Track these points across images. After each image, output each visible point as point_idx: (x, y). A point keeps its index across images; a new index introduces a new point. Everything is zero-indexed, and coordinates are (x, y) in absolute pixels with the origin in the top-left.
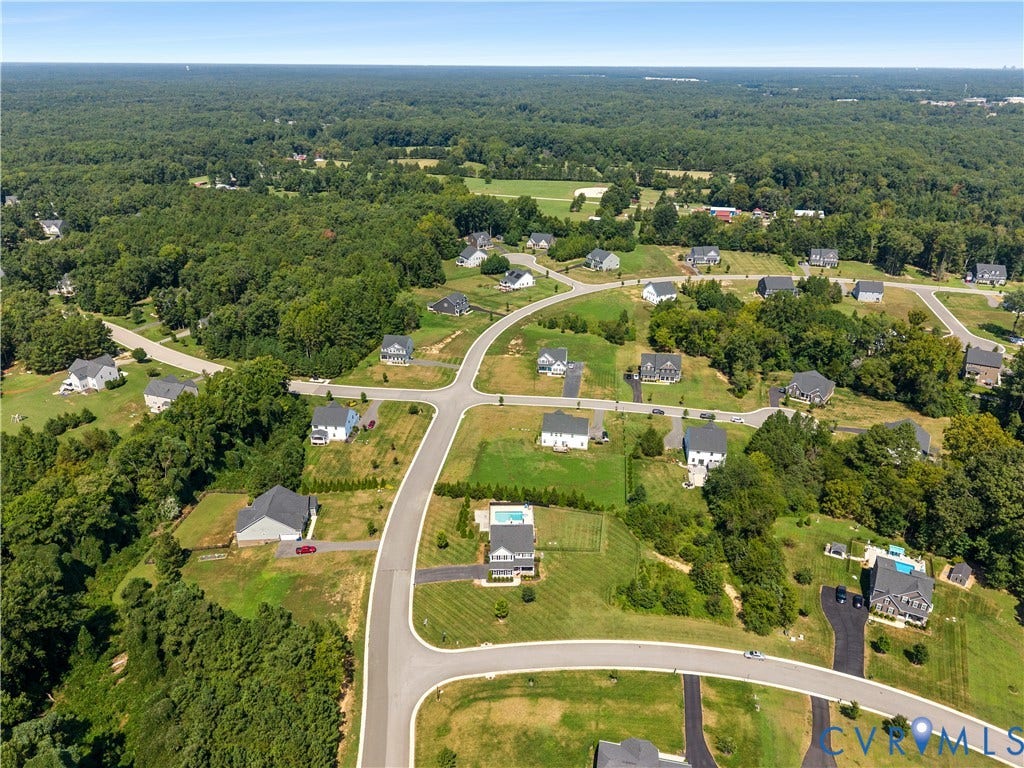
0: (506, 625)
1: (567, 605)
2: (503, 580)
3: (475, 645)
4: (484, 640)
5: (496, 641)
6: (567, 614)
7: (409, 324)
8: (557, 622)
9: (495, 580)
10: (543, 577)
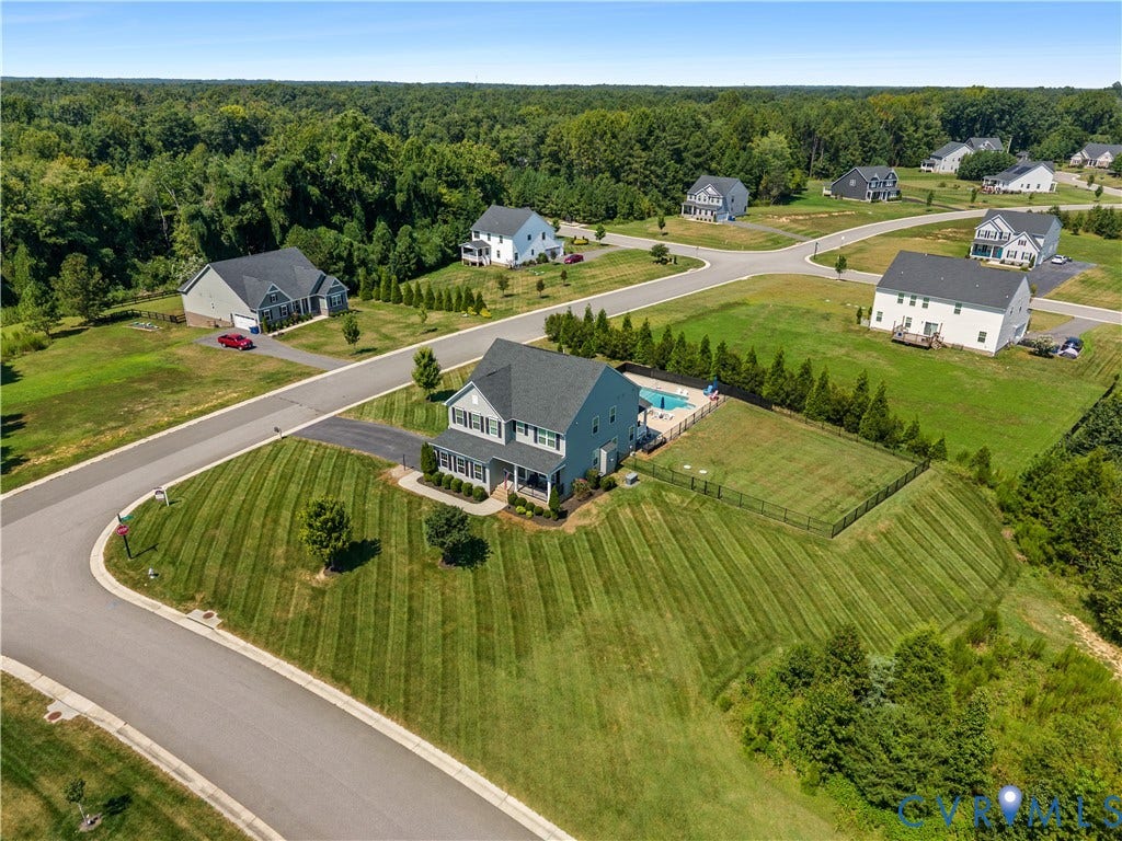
0: (319, 593)
1: (553, 625)
2: (459, 489)
3: (182, 601)
4: (218, 602)
5: (242, 619)
6: (522, 651)
7: (768, 191)
8: (464, 661)
9: (440, 483)
10: (570, 525)
